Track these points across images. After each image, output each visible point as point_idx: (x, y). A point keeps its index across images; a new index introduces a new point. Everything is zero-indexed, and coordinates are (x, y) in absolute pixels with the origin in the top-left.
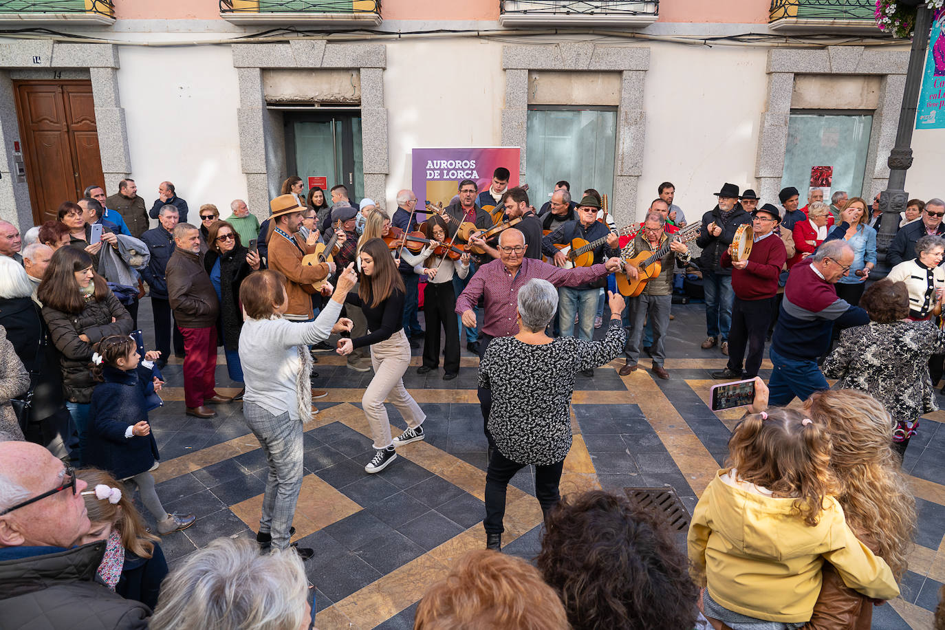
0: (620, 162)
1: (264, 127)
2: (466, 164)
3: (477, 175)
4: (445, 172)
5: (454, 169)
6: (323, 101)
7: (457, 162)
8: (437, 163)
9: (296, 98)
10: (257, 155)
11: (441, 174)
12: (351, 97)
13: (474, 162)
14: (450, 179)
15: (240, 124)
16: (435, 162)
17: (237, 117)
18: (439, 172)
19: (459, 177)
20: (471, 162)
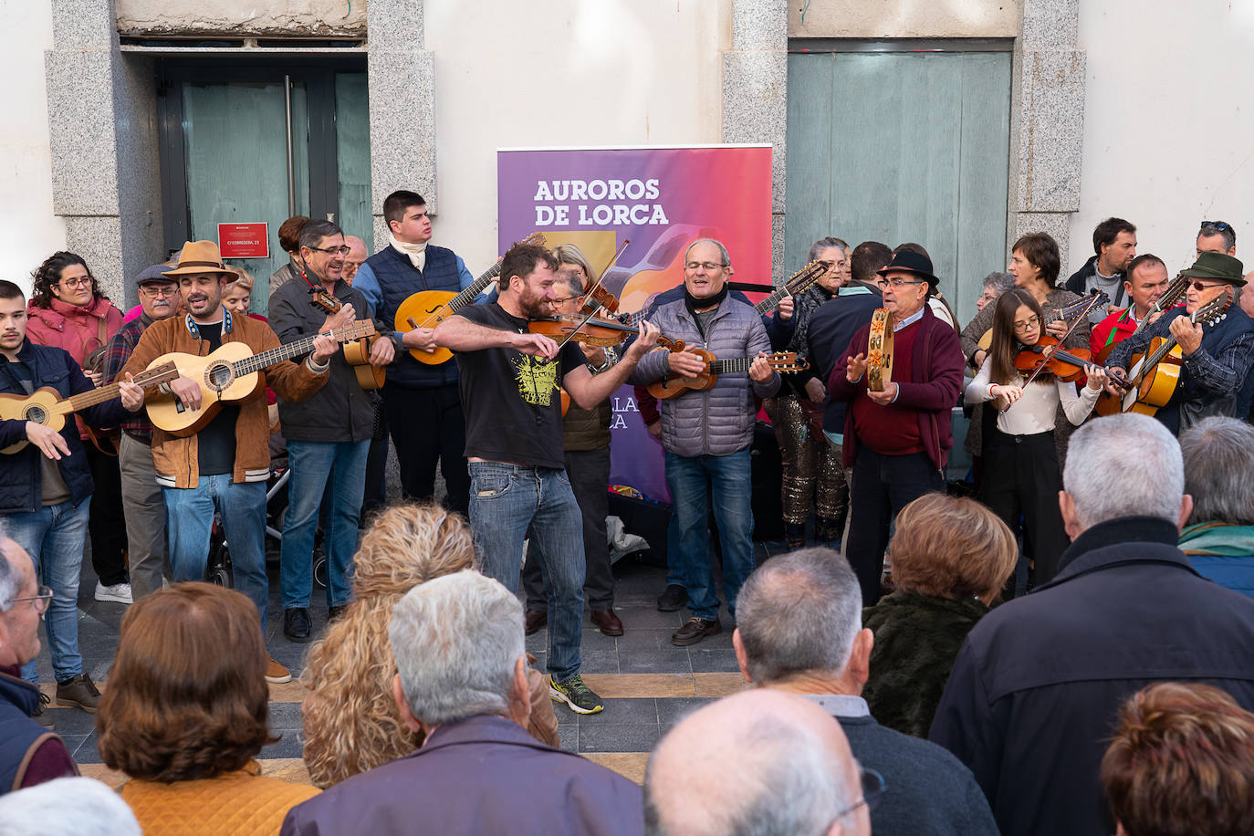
0: (1023, 179)
1: (115, 97)
2: (635, 189)
3: (662, 216)
4: (583, 209)
5: (605, 201)
6: (266, 32)
7: (613, 183)
8: (561, 187)
9: (198, 25)
10: (96, 170)
11: (573, 215)
12: (342, 23)
13: (656, 182)
14: (595, 226)
15: (52, 90)
16: (556, 184)
17: (43, 71)
18: (566, 208)
19: (617, 222)
20: (650, 182)
